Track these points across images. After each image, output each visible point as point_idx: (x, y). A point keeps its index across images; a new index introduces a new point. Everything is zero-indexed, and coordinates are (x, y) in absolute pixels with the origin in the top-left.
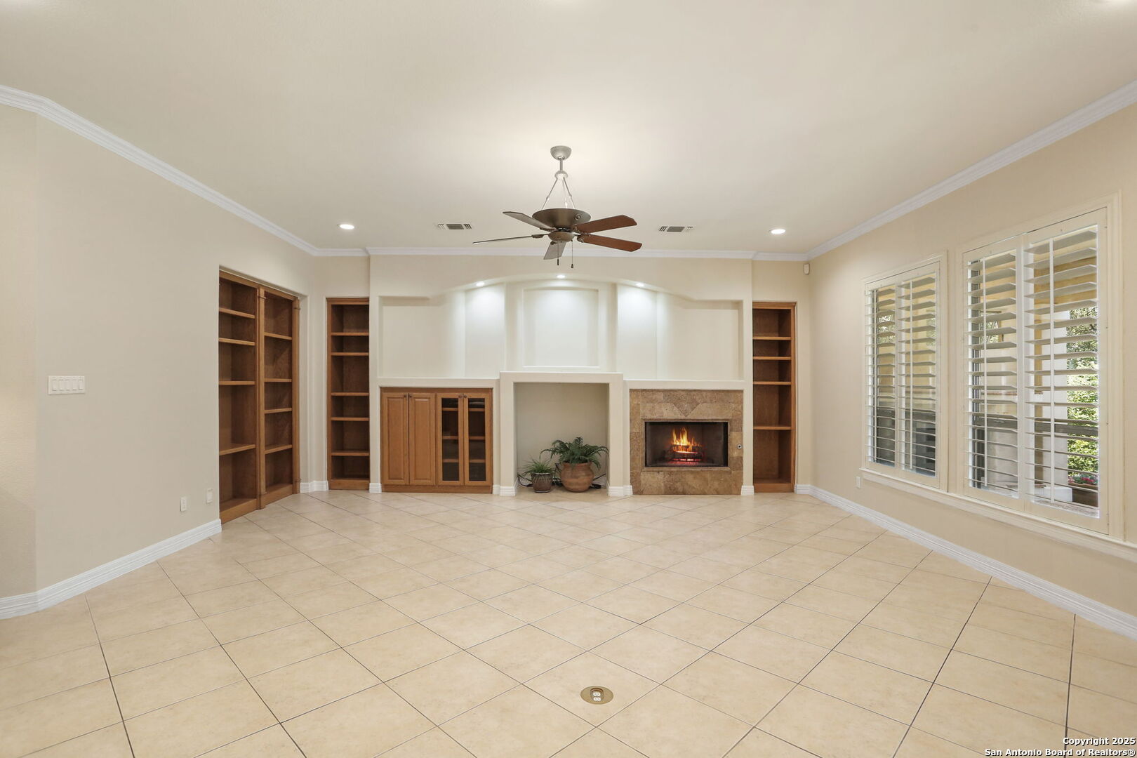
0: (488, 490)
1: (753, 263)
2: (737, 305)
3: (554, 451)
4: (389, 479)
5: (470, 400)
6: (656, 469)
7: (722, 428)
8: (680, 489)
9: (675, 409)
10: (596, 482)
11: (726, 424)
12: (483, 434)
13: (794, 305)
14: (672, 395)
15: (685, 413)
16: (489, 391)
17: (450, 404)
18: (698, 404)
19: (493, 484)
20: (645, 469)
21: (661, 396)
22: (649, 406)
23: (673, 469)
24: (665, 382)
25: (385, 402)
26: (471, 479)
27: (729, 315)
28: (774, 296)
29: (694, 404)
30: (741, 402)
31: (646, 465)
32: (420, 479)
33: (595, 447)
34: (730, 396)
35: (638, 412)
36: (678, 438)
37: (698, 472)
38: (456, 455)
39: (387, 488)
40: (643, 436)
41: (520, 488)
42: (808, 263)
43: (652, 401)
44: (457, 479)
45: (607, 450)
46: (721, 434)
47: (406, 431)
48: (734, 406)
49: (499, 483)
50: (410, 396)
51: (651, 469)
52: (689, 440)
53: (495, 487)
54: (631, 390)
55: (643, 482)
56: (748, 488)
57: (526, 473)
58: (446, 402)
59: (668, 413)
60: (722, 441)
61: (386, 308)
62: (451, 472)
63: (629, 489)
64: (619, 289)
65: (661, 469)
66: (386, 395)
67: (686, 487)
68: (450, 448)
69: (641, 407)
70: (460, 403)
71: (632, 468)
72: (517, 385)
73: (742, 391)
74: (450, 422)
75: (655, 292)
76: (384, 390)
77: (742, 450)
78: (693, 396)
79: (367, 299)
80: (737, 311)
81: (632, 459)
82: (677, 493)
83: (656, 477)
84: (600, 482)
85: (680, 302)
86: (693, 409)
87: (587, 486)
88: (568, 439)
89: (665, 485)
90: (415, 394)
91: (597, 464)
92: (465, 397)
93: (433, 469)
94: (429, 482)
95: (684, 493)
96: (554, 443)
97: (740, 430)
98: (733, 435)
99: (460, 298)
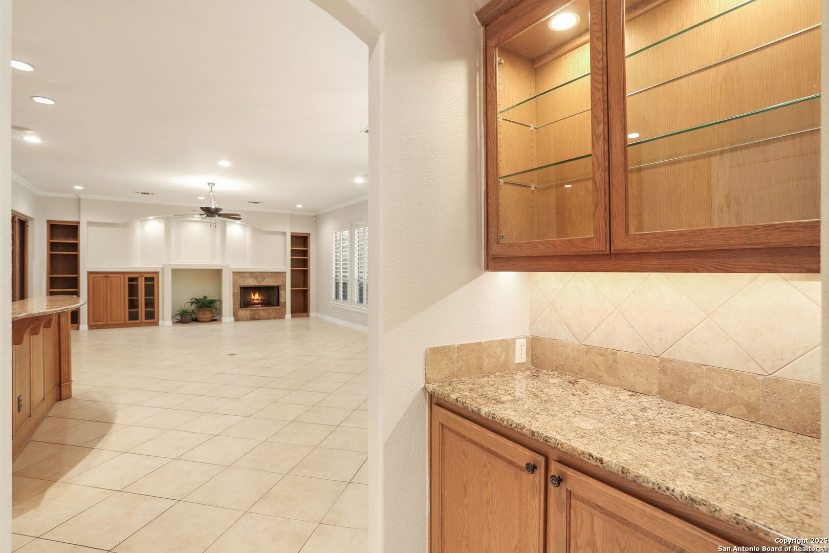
0: (157, 324)
1: (291, 215)
2: (284, 233)
3: (192, 303)
4: (94, 322)
5: (145, 278)
6: (246, 309)
7: (277, 289)
8: (257, 318)
9: (255, 281)
10: (214, 318)
11: (278, 287)
12: (153, 295)
13: (309, 234)
14: (253, 274)
15: (260, 282)
16: (157, 273)
17: (133, 280)
18: (265, 278)
19: (159, 320)
20: (240, 309)
21: (248, 275)
22: (242, 279)
23: (254, 309)
24: (249, 269)
25: (91, 279)
26: (146, 319)
27: (280, 238)
28: (300, 230)
29: (264, 278)
30: (285, 277)
31: (241, 307)
32: (114, 321)
33: (215, 300)
34: (280, 275)
35: (237, 283)
36: (254, 295)
37: (265, 309)
38: (137, 307)
39: (91, 327)
40: (239, 294)
41: (174, 323)
42: (315, 216)
43: (243, 277)
44: (138, 319)
45: (220, 301)
46: (276, 292)
47: (105, 295)
48: (282, 279)
49: (163, 320)
50: (108, 277)
51: (243, 309)
52: (259, 296)
53: (160, 322)
54: (233, 272)
55: (239, 315)
56: (288, 315)
57: (177, 314)
58: (131, 279)
59: (251, 283)
60: (277, 294)
61: (89, 228)
62: (133, 316)
63: (232, 319)
64: (227, 224)
65: (248, 309)
66: (91, 276)
67: (260, 316)
68: (133, 304)
69: (238, 280)
70: (139, 279)
71: (234, 309)
72: (173, 270)
73: (285, 272)
74: (133, 290)
75: (245, 226)
76: (89, 273)
77: (286, 298)
78: (263, 274)
79: (79, 223)
80: (283, 236)
81: (234, 305)
82: (256, 319)
83: (245, 312)
84: (217, 318)
85: (258, 231)
86: (263, 280)
87: (210, 319)
88: (200, 296)
89: (250, 316)
90: (110, 275)
91: (216, 309)
92: (143, 276)
93: (123, 315)
94: (120, 322)
95: (259, 319)
96: (192, 299)
97: (285, 290)
98: (281, 292)
99: (138, 224)
